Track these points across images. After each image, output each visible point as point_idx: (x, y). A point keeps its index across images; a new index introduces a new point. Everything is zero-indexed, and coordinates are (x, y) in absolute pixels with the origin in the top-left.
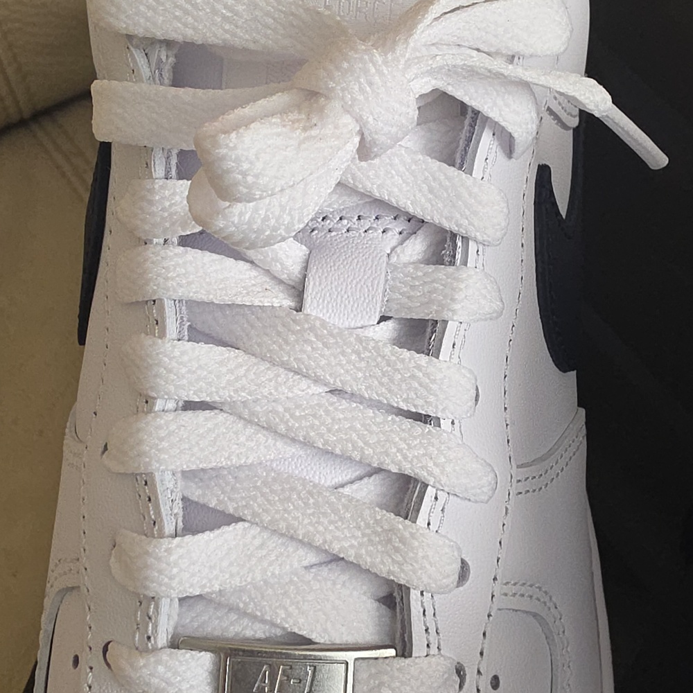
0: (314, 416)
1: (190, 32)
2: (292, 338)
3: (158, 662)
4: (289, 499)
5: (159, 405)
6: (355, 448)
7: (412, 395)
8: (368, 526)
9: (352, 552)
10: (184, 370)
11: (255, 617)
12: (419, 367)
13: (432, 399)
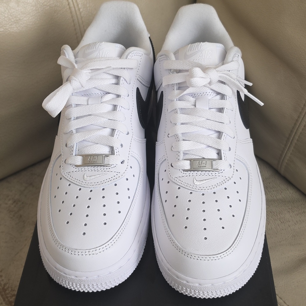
0: (203, 122)
1: (183, 68)
2: (198, 112)
3: (181, 162)
4: (199, 137)
5: (178, 124)
6: (210, 127)
7: (219, 119)
8: (213, 140)
9: (211, 145)
10: (181, 118)
11: (196, 155)
12: (220, 114)
13: (222, 119)
